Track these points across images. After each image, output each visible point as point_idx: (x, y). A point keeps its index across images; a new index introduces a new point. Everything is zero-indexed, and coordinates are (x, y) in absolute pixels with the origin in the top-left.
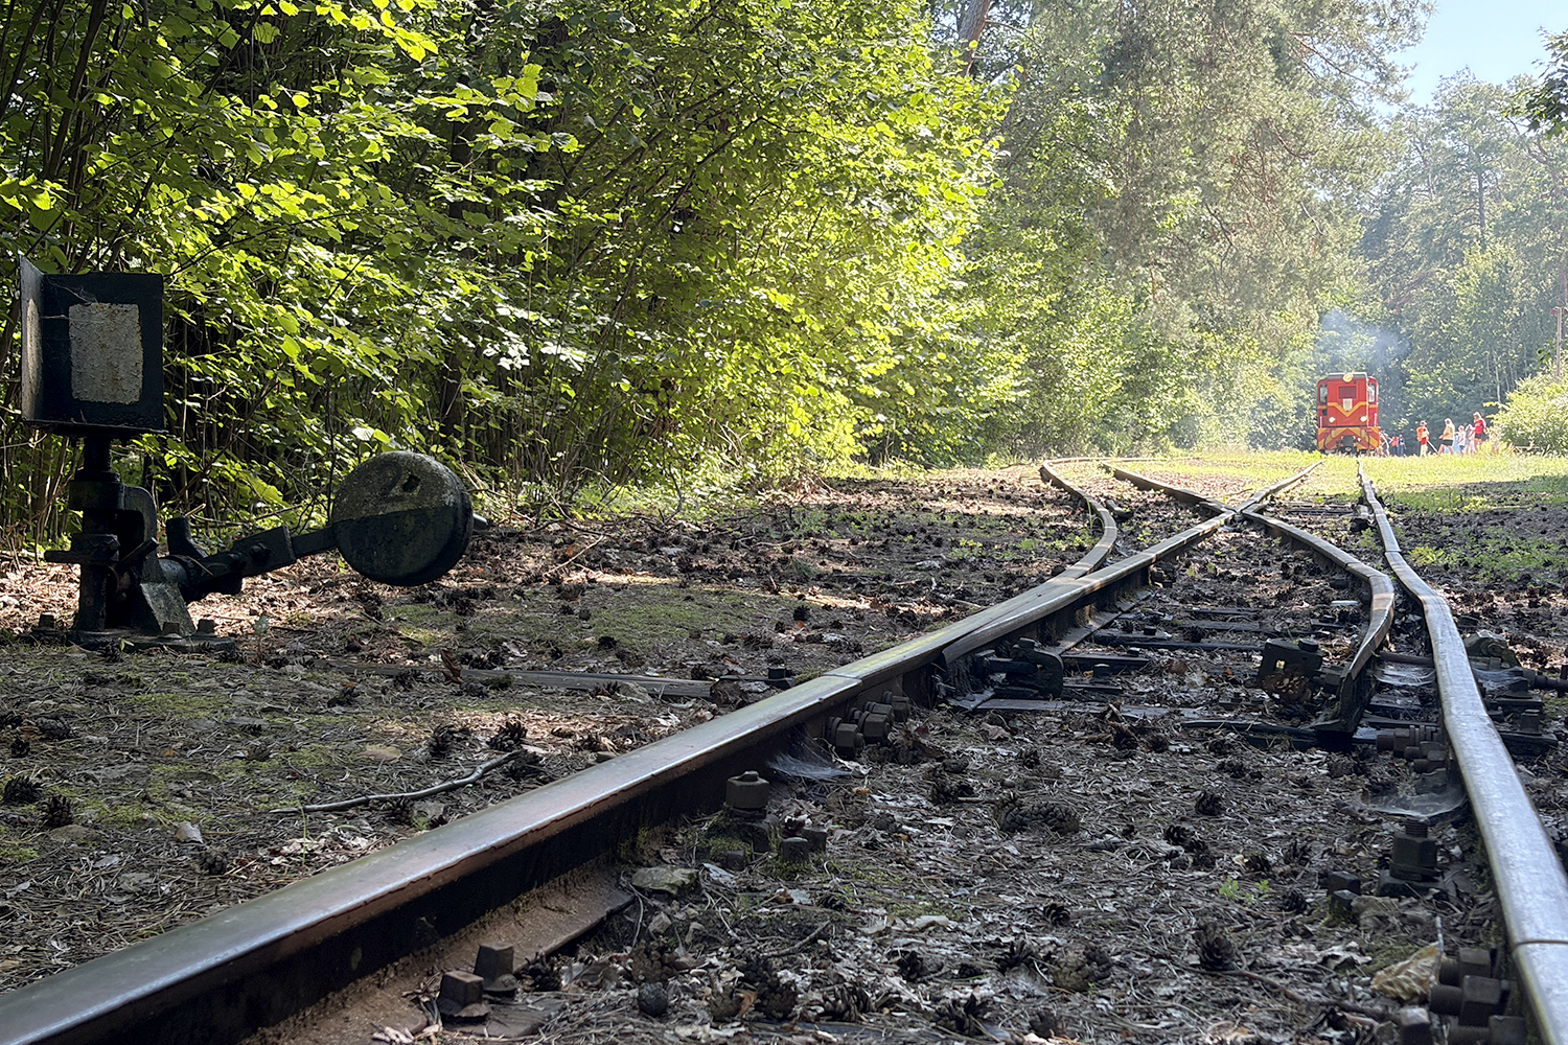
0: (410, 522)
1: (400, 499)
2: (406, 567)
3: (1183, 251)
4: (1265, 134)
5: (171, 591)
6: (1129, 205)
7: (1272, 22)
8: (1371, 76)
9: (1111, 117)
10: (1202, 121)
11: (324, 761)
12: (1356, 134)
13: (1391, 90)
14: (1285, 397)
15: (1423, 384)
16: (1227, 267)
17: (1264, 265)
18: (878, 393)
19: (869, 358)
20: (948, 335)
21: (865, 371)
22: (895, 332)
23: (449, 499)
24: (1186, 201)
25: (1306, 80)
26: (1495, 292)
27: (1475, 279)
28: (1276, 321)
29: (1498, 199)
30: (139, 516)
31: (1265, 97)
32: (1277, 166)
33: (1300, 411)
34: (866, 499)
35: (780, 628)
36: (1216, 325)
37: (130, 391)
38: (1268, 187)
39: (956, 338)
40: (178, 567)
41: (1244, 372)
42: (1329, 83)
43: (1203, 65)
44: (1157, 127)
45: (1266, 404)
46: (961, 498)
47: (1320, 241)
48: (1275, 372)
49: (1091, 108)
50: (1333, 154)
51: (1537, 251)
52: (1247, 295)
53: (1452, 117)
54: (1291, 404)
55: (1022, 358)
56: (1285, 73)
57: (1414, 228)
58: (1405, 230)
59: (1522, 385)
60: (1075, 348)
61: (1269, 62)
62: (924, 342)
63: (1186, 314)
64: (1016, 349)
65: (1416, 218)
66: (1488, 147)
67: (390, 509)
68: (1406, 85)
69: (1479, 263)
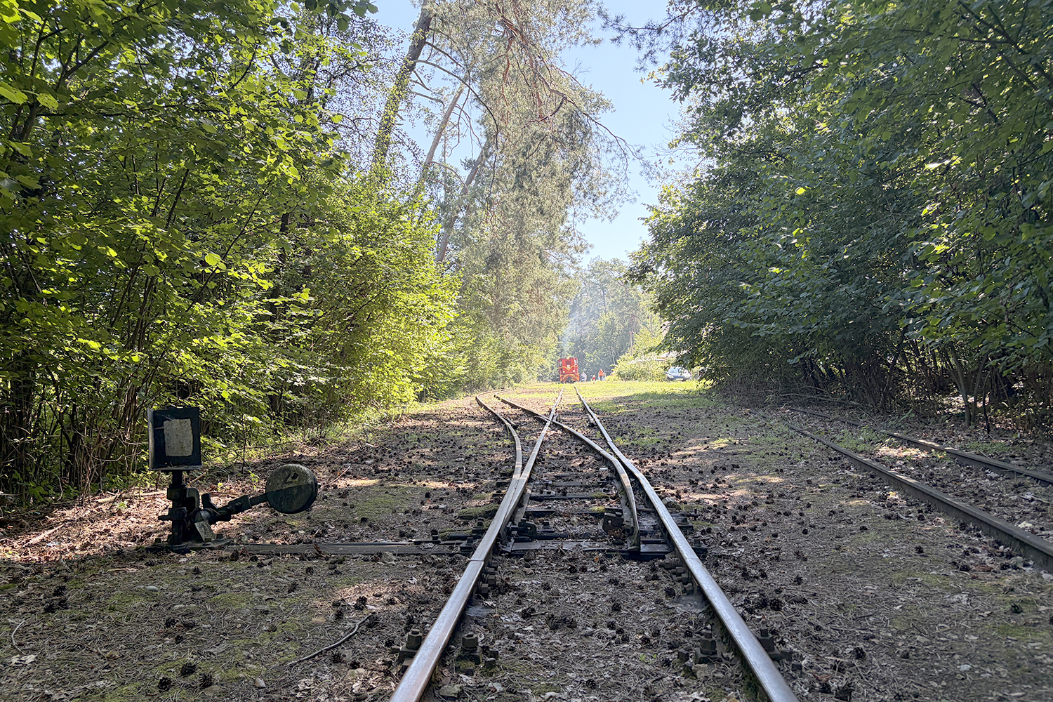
0: (295, 491)
1: (291, 482)
2: (295, 508)
3: (515, 320)
4: (538, 283)
5: (205, 523)
6: (497, 307)
7: (538, 248)
8: (569, 262)
9: (490, 280)
10: (519, 280)
11: (297, 628)
12: (566, 281)
13: (575, 266)
14: (548, 364)
15: (590, 357)
16: (528, 324)
17: (540, 324)
18: (421, 377)
19: (417, 365)
20: (443, 356)
21: (416, 369)
22: (426, 356)
23: (310, 481)
24: (516, 306)
25: (549, 265)
26: (611, 328)
27: (604, 324)
28: (545, 341)
29: (609, 297)
30: (193, 498)
31: (538, 272)
32: (542, 293)
33: (552, 368)
34: (426, 423)
35: (423, 503)
36: (526, 343)
37: (188, 451)
38: (539, 300)
39: (445, 357)
40: (207, 513)
41: (535, 357)
42: (556, 265)
43: (517, 263)
44: (504, 283)
45: (542, 367)
46: (457, 419)
47: (557, 315)
48: (545, 356)
49: (482, 276)
50: (560, 288)
51: (623, 313)
52: (535, 333)
53: (594, 271)
54: (550, 366)
55: (466, 360)
56: (543, 264)
57: (584, 307)
58: (581, 308)
59: (621, 357)
60: (482, 355)
61: (538, 260)
62: (435, 358)
63: (517, 341)
64: (463, 358)
65: (584, 304)
66: (605, 281)
67: (287, 486)
68: (580, 264)
69: (605, 318)
